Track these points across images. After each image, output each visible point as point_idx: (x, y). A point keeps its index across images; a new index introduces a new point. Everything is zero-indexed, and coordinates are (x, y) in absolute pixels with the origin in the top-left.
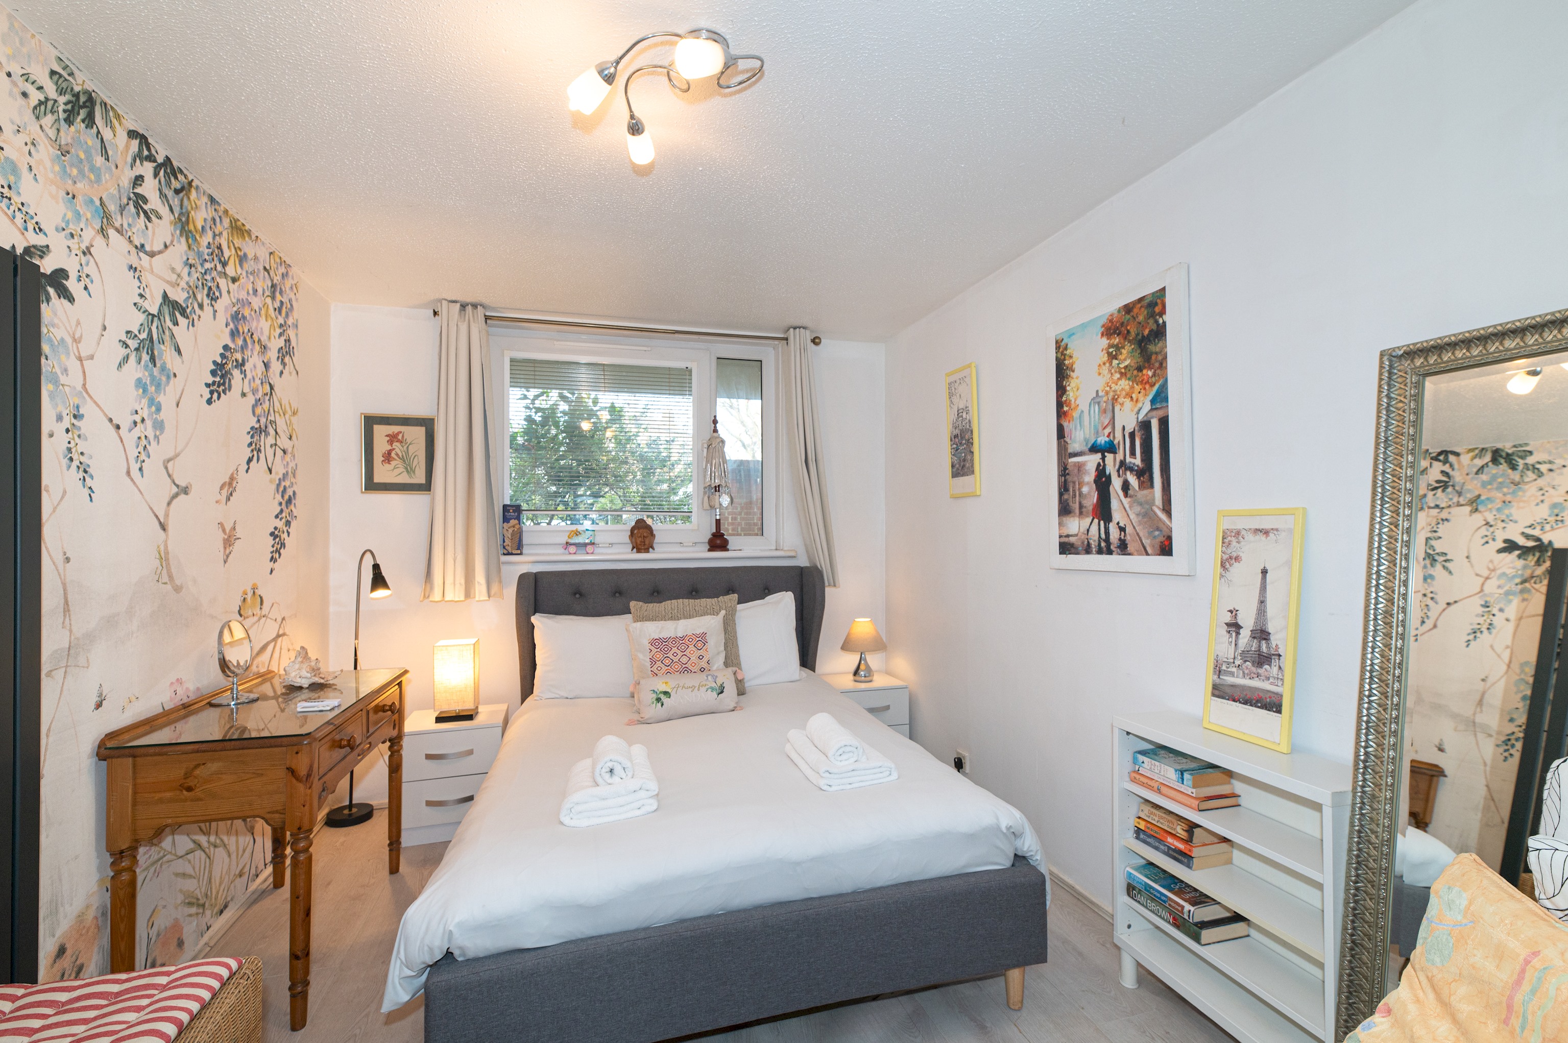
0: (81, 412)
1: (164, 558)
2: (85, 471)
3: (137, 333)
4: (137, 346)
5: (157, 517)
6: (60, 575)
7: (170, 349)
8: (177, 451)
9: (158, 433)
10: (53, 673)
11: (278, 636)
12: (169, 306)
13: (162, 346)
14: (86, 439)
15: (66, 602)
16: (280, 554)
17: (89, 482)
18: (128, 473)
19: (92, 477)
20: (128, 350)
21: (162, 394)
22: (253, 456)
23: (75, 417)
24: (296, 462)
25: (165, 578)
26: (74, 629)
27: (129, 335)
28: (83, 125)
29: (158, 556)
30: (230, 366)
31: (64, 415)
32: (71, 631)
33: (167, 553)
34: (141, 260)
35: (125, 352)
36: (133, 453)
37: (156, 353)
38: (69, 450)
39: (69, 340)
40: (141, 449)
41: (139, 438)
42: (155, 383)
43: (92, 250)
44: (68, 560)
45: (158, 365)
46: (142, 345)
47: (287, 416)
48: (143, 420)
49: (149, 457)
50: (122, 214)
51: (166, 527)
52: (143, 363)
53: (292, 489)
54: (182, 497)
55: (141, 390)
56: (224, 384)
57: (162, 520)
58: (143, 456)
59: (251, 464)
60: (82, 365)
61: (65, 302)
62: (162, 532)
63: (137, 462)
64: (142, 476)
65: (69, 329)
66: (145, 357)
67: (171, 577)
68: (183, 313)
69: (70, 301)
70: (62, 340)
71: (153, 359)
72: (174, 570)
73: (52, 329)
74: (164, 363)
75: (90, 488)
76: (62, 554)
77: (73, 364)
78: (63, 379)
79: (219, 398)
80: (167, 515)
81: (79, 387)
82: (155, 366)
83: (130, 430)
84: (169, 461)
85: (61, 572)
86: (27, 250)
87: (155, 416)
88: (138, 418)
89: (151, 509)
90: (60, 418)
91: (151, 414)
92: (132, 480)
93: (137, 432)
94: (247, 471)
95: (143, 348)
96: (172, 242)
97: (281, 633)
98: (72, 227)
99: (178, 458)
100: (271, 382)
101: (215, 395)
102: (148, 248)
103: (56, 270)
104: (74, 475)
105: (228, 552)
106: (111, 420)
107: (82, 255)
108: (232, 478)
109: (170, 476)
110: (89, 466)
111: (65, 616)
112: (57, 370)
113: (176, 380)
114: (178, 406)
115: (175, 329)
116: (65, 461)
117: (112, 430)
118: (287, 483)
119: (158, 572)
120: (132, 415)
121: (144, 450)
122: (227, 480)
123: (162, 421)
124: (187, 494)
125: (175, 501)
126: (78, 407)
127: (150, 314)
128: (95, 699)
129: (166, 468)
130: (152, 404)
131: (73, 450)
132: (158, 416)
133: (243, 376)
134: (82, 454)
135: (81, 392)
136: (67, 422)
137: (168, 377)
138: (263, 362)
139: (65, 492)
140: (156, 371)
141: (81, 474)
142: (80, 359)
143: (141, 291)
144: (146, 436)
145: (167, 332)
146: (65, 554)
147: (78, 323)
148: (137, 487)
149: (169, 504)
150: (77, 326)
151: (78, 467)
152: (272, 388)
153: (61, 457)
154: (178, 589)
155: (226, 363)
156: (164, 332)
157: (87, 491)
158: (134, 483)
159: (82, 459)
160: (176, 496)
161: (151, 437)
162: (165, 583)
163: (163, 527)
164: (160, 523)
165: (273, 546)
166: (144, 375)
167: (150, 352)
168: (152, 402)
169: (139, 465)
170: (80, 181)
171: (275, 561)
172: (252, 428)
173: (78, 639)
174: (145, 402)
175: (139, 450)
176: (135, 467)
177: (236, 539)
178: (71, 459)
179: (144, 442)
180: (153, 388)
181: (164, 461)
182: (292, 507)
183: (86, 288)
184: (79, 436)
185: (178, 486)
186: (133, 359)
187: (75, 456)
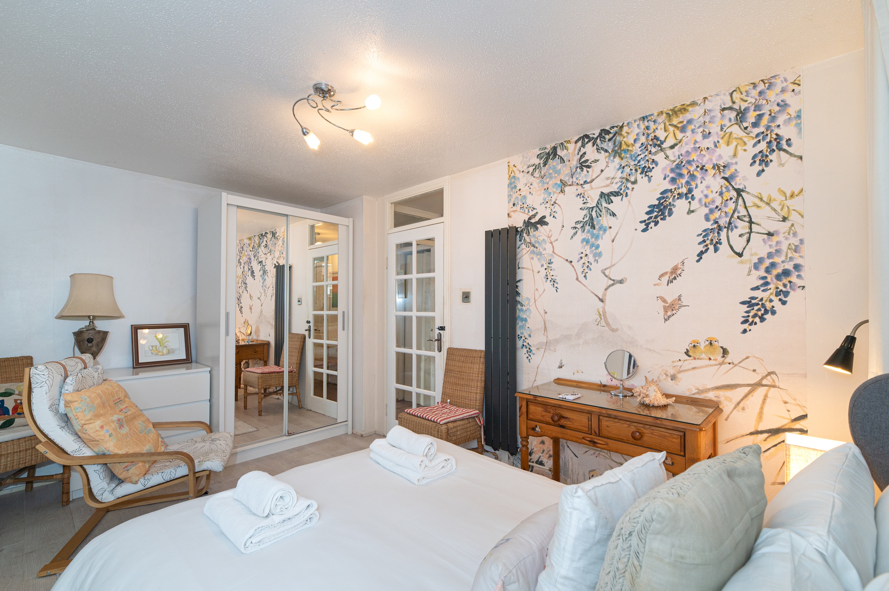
0: (552, 261)
1: (603, 315)
2: (554, 282)
3: (582, 220)
4: (582, 225)
5: (597, 296)
6: (542, 317)
7: (606, 217)
8: (613, 263)
9: (597, 258)
10: (540, 349)
11: (759, 384)
12: (605, 197)
13: (600, 218)
14: (554, 270)
15: (545, 327)
16: (762, 319)
17: (556, 285)
18: (577, 279)
19: (557, 283)
20: (577, 229)
21: (600, 239)
22: (707, 250)
23: (549, 263)
24: (800, 237)
25: (603, 323)
26: (549, 337)
27: (577, 223)
28: (551, 161)
29: (597, 313)
30: (671, 200)
31: (544, 264)
32: (547, 337)
33: (604, 312)
34: (584, 188)
35: (575, 231)
36: (579, 270)
37: (595, 223)
38: (547, 275)
39: (546, 238)
40: (585, 267)
41: (584, 263)
42: (594, 237)
43: (556, 202)
44: (546, 313)
45: (597, 227)
46: (585, 224)
47: (774, 204)
48: (586, 255)
49: (591, 270)
50: (572, 177)
51: (604, 301)
52: (586, 231)
53: (792, 263)
54: (618, 285)
55: (585, 243)
56: (663, 214)
57: (601, 297)
58: (587, 270)
59: (704, 256)
60: (552, 245)
61: (545, 227)
62: (601, 303)
63: (582, 274)
64: (586, 279)
65: (546, 234)
66: (587, 228)
67: (608, 324)
68: (617, 194)
69: (546, 225)
70: (543, 239)
71: (593, 227)
72: (610, 321)
73: (539, 238)
74: (602, 225)
75: (556, 287)
76: (543, 310)
77: (548, 246)
78: (544, 252)
79: (656, 223)
80: (604, 295)
81: (551, 252)
82: (594, 229)
83: (578, 261)
84: (605, 269)
85: (543, 316)
86: (530, 218)
87: (594, 251)
88: (583, 255)
89: (593, 293)
90: (542, 266)
91: (591, 252)
92: (580, 281)
93: (583, 261)
94: (698, 261)
95: (586, 224)
96: (607, 166)
97: (764, 382)
98: (547, 200)
99: (613, 267)
100: (736, 187)
101: (652, 224)
102: (588, 181)
103: (541, 218)
104: (549, 284)
105: (669, 313)
106: (567, 260)
107: (552, 206)
108: (675, 269)
109: (606, 276)
110: (556, 279)
111: (545, 331)
112: (541, 250)
113: (611, 230)
114: (613, 241)
115: (610, 206)
116: (545, 280)
117: (568, 264)
118: (777, 260)
119: (598, 320)
120: (579, 254)
121: (587, 268)
122: (669, 270)
123: (601, 252)
124: (623, 283)
125: (611, 288)
126: (550, 260)
127: (590, 208)
128: (558, 364)
129: (604, 273)
130: (593, 246)
131: (548, 275)
132: (597, 251)
133: (690, 200)
134: (552, 276)
135: (552, 254)
136: (545, 266)
137: (605, 230)
138: (724, 178)
139: (544, 290)
140: (595, 231)
141: (552, 283)
142: (551, 243)
143: (585, 201)
144: (588, 262)
145: (604, 210)
146: (545, 310)
147: (550, 230)
148: (583, 284)
149: (606, 289)
150: (550, 232)
151: (551, 281)
152: (739, 192)
153: (543, 278)
154: (613, 330)
155: (665, 201)
156: (601, 211)
157: (555, 289)
158: (581, 283)
159: (552, 277)
160: (613, 285)
161: (592, 262)
162: (604, 326)
163: (602, 300)
164: (599, 299)
165: (747, 312)
166: (587, 236)
167: (591, 224)
168: (592, 245)
169: (584, 275)
170: (550, 181)
171: (753, 323)
172: (705, 231)
173: (551, 340)
174: (588, 247)
175: (584, 268)
176: (581, 277)
177: (681, 306)
178: (547, 278)
179: (587, 264)
180: (594, 239)
181: (602, 271)
182: (793, 278)
183: (554, 217)
184: (551, 270)
185: (614, 280)
186: (580, 232)
187: (549, 277)
